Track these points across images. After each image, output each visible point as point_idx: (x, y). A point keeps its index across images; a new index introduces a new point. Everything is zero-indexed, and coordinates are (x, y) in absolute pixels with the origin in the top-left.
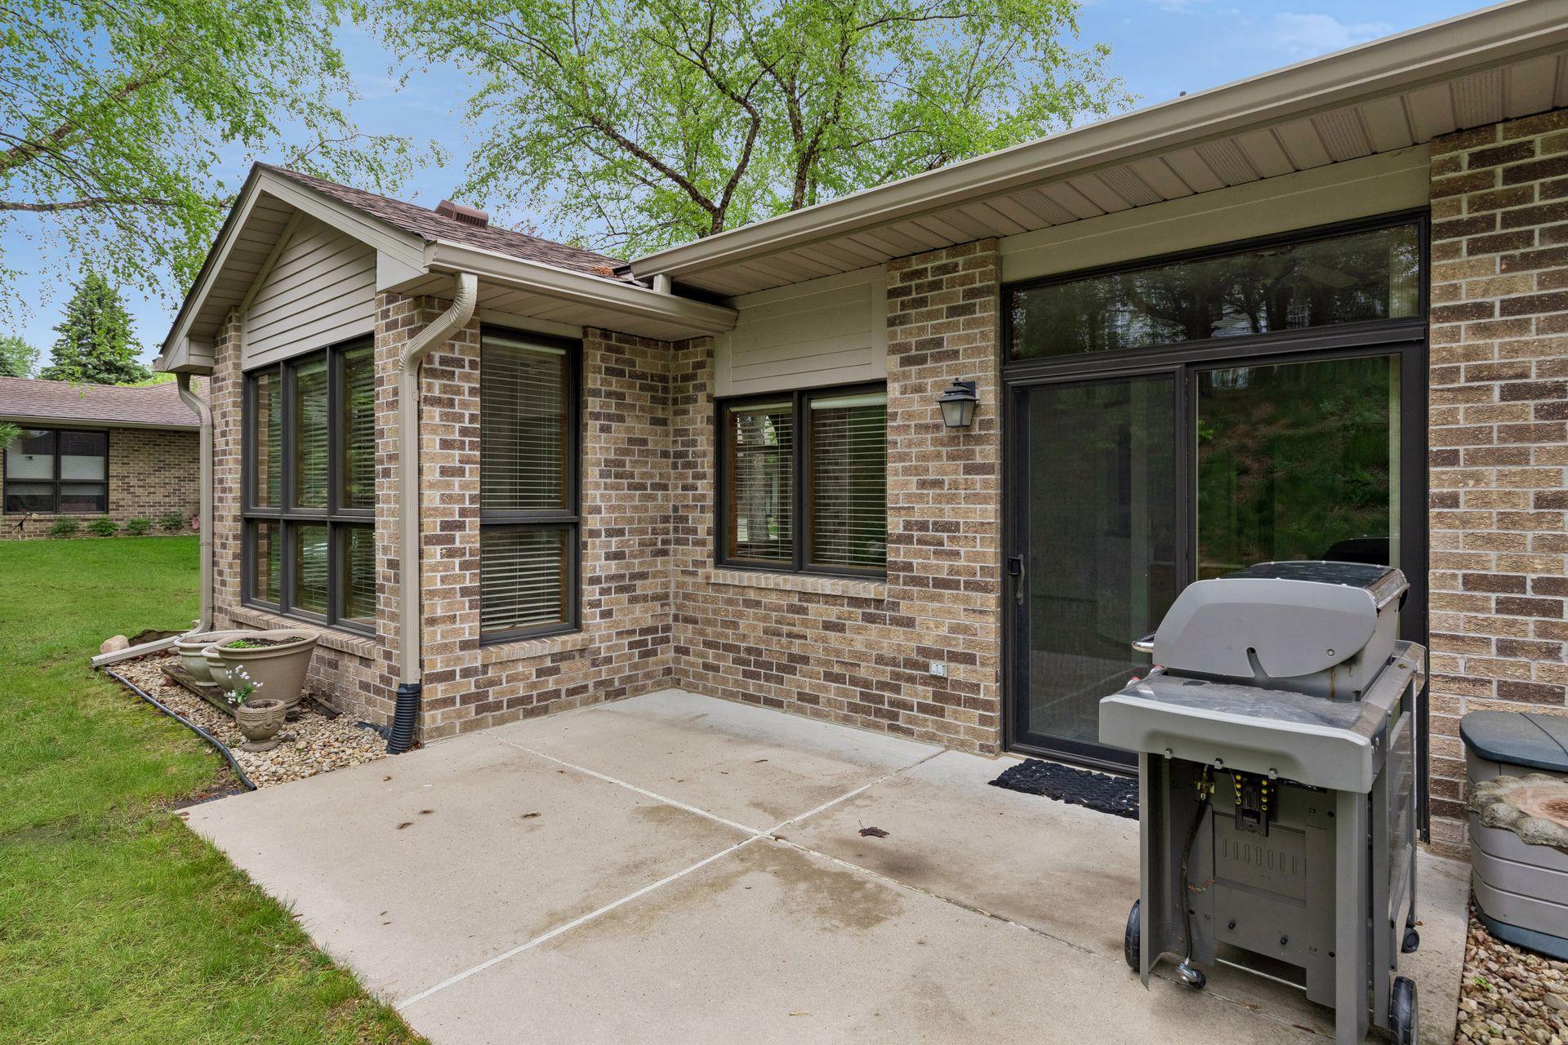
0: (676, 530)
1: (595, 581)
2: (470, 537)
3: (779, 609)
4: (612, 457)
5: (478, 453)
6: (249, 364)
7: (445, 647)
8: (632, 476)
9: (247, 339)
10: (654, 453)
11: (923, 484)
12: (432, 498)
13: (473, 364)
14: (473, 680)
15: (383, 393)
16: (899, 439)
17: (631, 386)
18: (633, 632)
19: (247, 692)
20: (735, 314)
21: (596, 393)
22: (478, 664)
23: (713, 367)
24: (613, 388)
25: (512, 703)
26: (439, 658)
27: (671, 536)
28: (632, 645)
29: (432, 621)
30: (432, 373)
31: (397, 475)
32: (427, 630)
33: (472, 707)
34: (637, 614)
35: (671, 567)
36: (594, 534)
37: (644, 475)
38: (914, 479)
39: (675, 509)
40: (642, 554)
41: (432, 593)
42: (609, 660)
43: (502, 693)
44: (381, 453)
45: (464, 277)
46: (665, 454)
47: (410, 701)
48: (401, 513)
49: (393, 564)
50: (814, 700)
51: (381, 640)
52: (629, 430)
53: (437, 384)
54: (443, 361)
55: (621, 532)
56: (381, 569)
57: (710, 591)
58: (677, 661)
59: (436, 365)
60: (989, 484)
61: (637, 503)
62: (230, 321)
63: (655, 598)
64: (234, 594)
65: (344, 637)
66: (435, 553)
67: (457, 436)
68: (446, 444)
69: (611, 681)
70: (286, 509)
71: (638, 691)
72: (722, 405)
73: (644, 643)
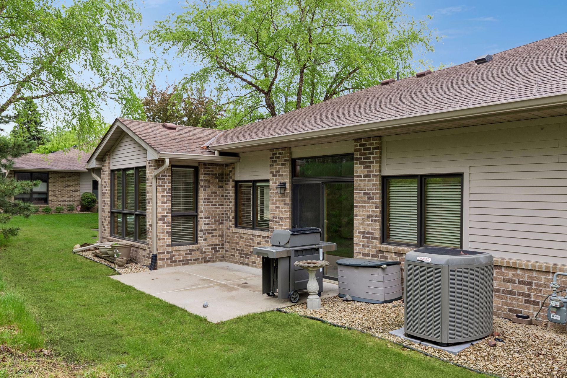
0: (225, 217)
1: (201, 231)
2: (168, 219)
3: (248, 239)
4: (207, 197)
5: (170, 198)
6: (112, 168)
7: (162, 246)
8: (212, 202)
9: (111, 161)
10: (219, 196)
11: (276, 207)
12: (160, 210)
13: (169, 176)
14: (169, 254)
15: (148, 183)
16: (272, 195)
17: (212, 178)
18: (213, 245)
19: (118, 255)
20: (239, 158)
21: (202, 180)
22: (171, 251)
23: (234, 172)
24: (207, 179)
25: (179, 261)
26: (161, 248)
27: (224, 219)
28: (212, 249)
29: (160, 239)
30: (160, 179)
31: (151, 203)
32: (158, 241)
33: (169, 261)
34: (214, 240)
35: (224, 228)
36: (201, 218)
37: (216, 202)
38: (275, 206)
39: (225, 211)
40: (215, 224)
41: (160, 233)
42: (205, 252)
43: (177, 258)
44: (148, 198)
45: (166, 159)
46: (222, 196)
47: (154, 258)
48: (152, 213)
49: (151, 225)
50: (255, 263)
51: (148, 244)
52: (211, 190)
53: (161, 181)
54: (162, 176)
55: (209, 218)
56: (148, 226)
57: (233, 234)
58: (225, 254)
59: (161, 177)
60: (288, 208)
61: (214, 210)
62: (107, 155)
63: (219, 236)
64: (108, 233)
65: (139, 244)
66: (160, 222)
67: (165, 194)
68: (163, 196)
69: (206, 258)
70: (123, 210)
71: (214, 261)
72: (237, 182)
73: (216, 248)
